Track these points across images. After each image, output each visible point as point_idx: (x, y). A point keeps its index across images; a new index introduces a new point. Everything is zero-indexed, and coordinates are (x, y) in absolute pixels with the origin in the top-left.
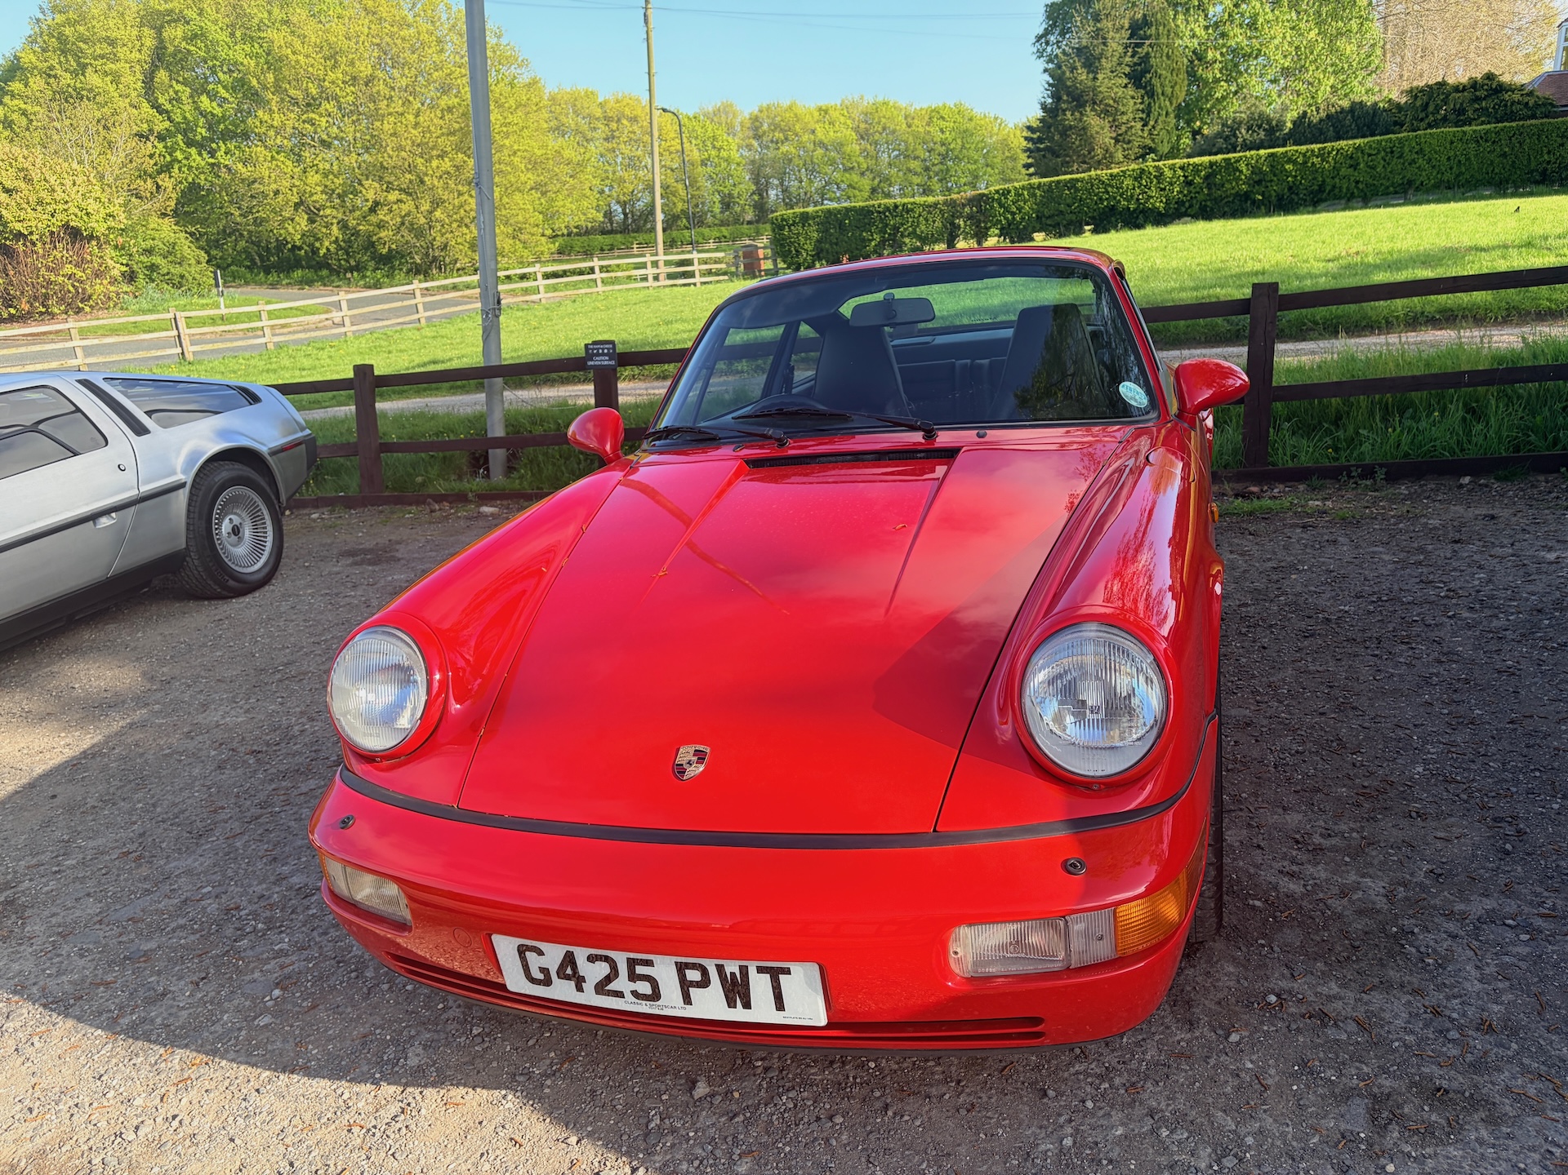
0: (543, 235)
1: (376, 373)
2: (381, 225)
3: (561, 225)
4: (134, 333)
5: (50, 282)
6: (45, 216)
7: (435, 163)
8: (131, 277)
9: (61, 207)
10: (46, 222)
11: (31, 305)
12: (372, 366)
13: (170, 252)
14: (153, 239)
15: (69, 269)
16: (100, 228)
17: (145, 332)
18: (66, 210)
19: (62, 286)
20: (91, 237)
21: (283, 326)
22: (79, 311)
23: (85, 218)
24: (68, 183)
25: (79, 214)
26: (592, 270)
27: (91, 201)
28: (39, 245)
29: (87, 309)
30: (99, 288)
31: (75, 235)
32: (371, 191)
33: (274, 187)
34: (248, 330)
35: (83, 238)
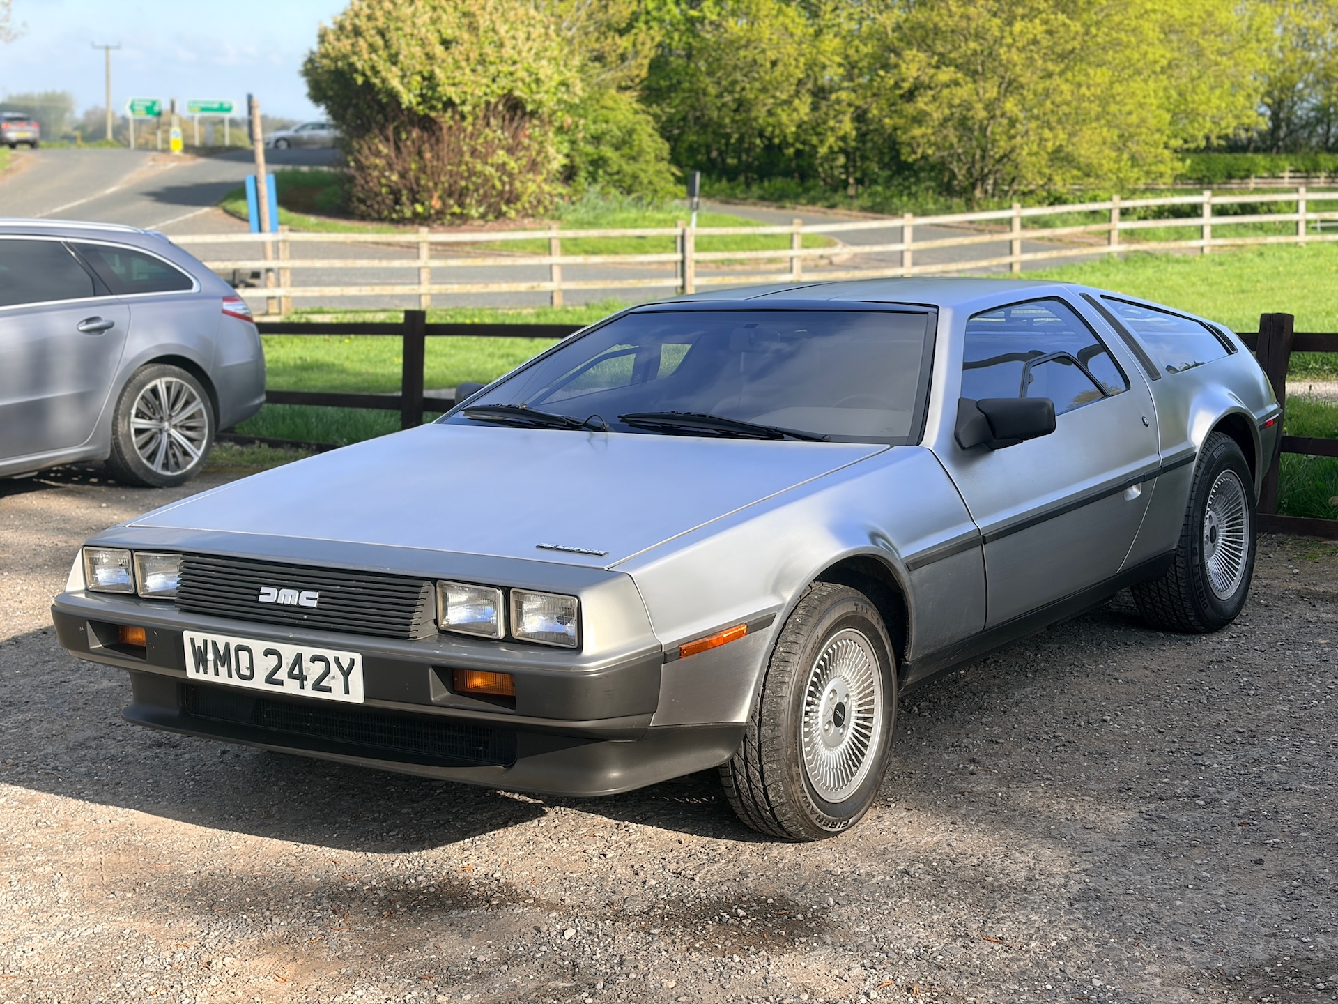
0: (1166, 146)
5: (472, 172)
8: (569, 175)
9: (505, 68)
13: (624, 142)
18: (511, 74)
19: (487, 179)
23: (534, 86)
25: (527, 80)
27: (544, 62)
30: (531, 186)
35: (524, 114)
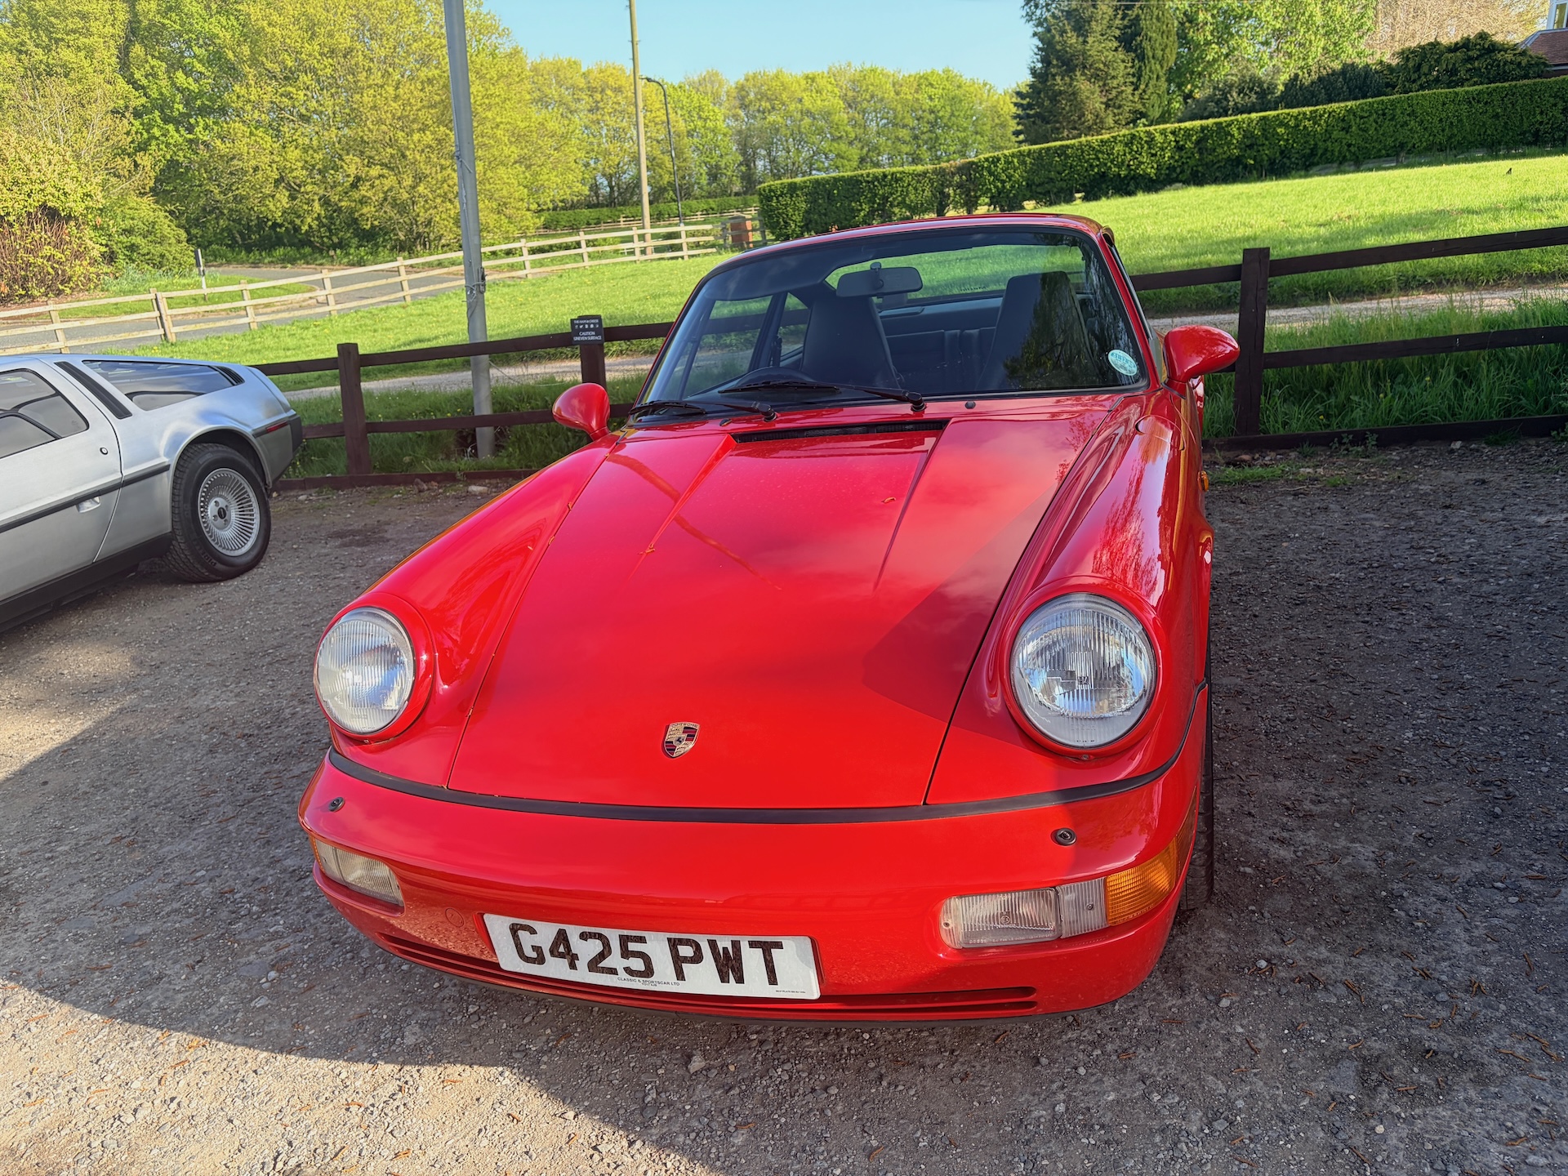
0: (528, 210)
1: (361, 351)
2: (363, 201)
3: (546, 199)
4: (116, 315)
5: (29, 264)
6: (22, 197)
7: (416, 137)
8: (111, 258)
9: (37, 187)
10: (22, 203)
11: (11, 287)
12: (355, 345)
13: (150, 231)
14: (133, 219)
15: (47, 250)
16: (79, 208)
17: (126, 313)
18: (42, 190)
19: (42, 268)
20: (69, 218)
21: (267, 305)
22: (59, 293)
23: (62, 198)
24: (44, 163)
25: (56, 194)
26: (578, 245)
27: (68, 180)
28: (16, 226)
29: (68, 291)
30: (79, 269)
31: (52, 215)
32: (352, 166)
33: (253, 163)
34: (230, 310)
35: (60, 219)
